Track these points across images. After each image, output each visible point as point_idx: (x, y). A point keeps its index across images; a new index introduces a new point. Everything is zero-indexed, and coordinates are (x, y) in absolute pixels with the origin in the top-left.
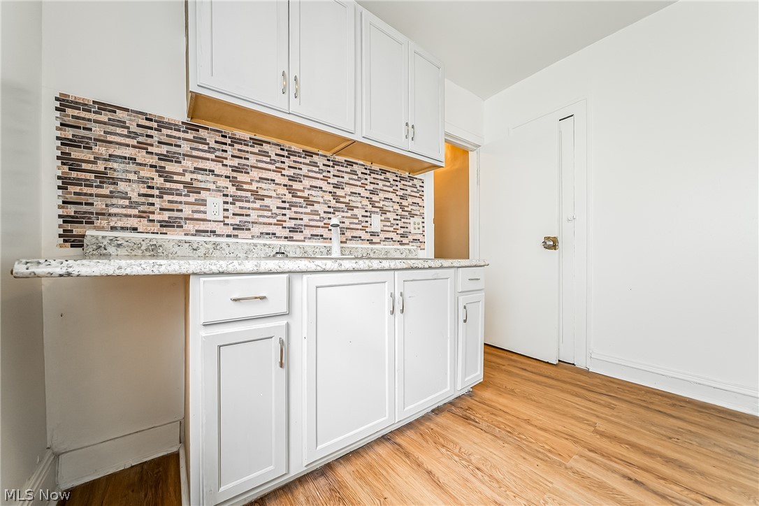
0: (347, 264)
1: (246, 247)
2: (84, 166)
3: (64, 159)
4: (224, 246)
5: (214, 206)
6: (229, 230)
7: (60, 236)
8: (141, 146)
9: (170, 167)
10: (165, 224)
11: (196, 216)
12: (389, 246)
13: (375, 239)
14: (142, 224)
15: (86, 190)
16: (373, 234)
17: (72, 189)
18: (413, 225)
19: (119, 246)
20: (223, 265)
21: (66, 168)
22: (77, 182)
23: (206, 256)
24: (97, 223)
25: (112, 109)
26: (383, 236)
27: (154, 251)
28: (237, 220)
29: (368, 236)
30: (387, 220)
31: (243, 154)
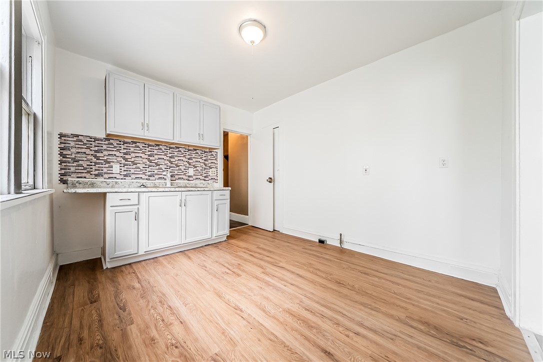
0: (173, 189)
1: (129, 183)
2: (68, 156)
3: (61, 154)
4: (120, 183)
5: (116, 168)
6: (122, 177)
7: (59, 180)
8: (88, 148)
9: (98, 155)
10: (96, 175)
11: (109, 172)
12: (198, 182)
13: (190, 179)
14: (88, 175)
15: (68, 164)
16: (189, 176)
17: (63, 164)
18: (211, 173)
19: (80, 183)
20: (116, 190)
21: (61, 157)
22: (65, 162)
23: (112, 187)
24: (72, 175)
25: (77, 136)
26: (194, 177)
27: (92, 185)
28: (125, 173)
29: (187, 178)
30: (197, 170)
31: (128, 148)
